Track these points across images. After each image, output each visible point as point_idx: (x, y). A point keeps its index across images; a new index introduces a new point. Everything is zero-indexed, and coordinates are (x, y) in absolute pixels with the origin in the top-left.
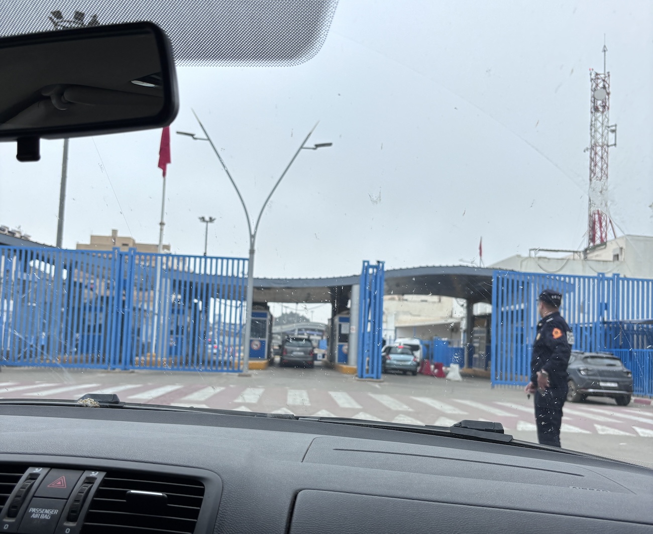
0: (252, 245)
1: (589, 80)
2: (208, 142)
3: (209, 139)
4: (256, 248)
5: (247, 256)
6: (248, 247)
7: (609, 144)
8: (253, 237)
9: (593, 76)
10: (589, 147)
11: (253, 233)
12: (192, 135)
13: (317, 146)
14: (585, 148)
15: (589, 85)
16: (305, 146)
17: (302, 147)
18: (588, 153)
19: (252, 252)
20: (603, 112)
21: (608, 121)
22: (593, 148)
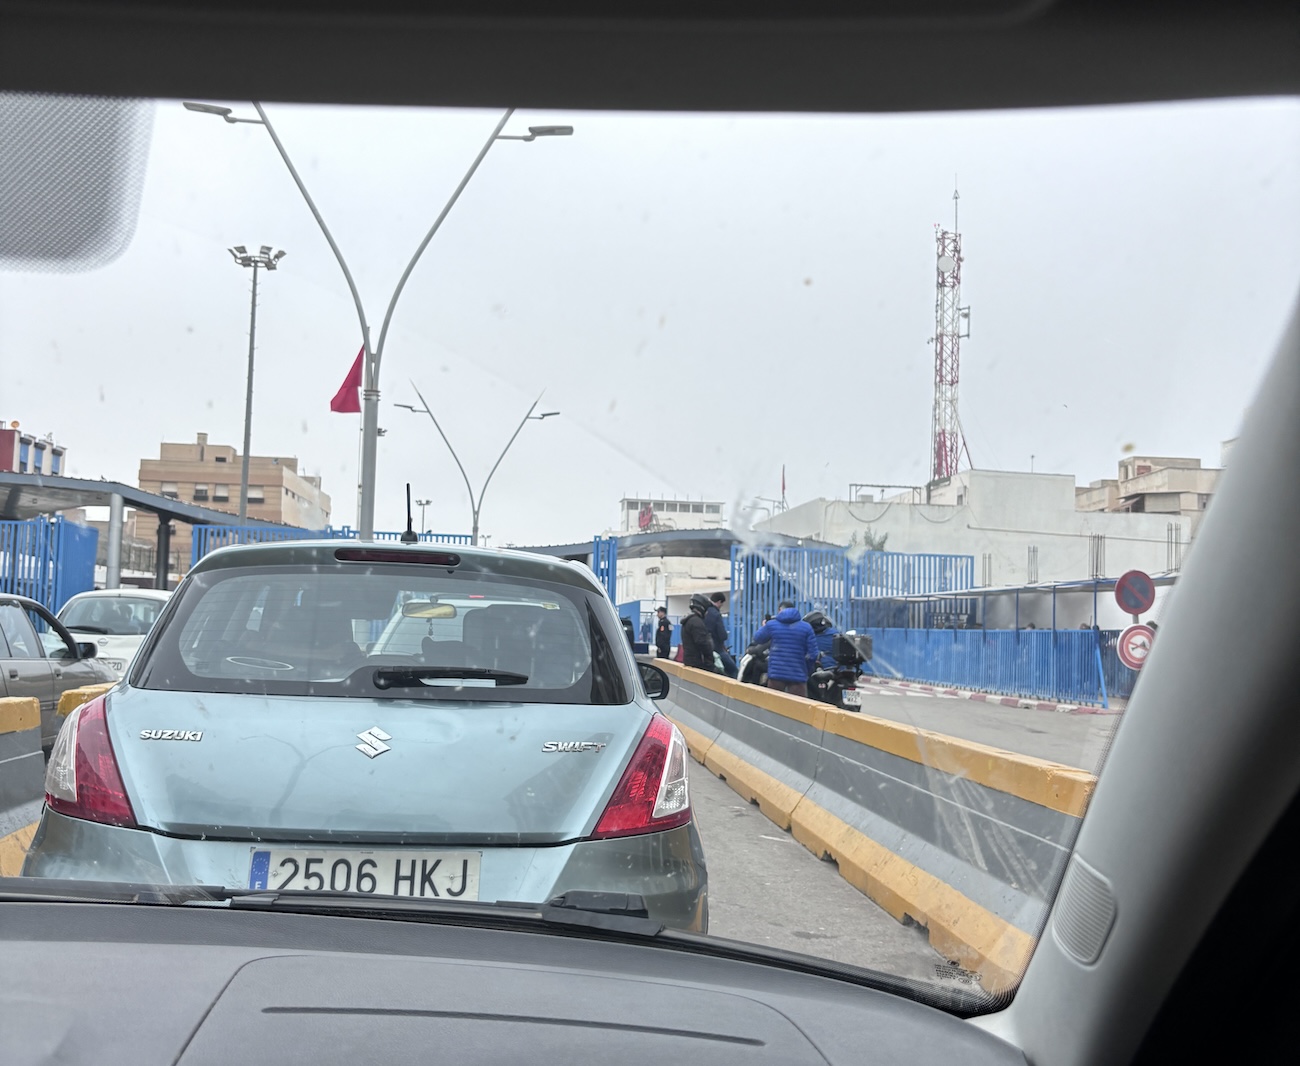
0: (476, 522)
1: (935, 239)
2: (428, 414)
3: (428, 411)
4: (479, 525)
5: (471, 534)
6: (472, 525)
7: (961, 334)
8: (476, 513)
9: (939, 235)
10: (934, 337)
11: (476, 509)
12: (411, 408)
13: (544, 415)
14: (929, 338)
15: (935, 247)
16: (531, 415)
17: (527, 417)
18: (933, 345)
19: (475, 529)
20: (953, 287)
21: (959, 301)
22: (939, 338)
